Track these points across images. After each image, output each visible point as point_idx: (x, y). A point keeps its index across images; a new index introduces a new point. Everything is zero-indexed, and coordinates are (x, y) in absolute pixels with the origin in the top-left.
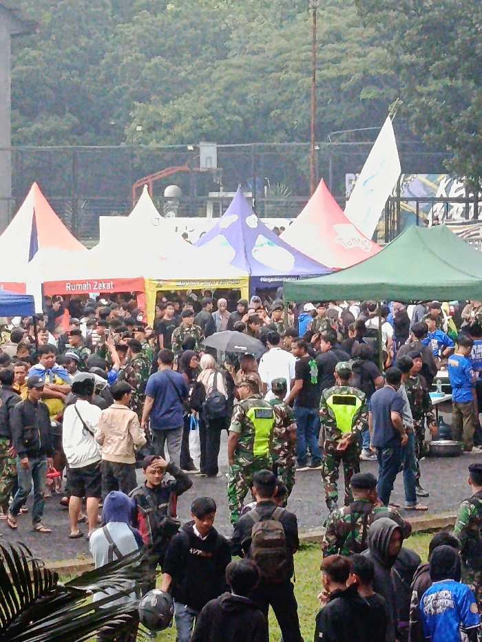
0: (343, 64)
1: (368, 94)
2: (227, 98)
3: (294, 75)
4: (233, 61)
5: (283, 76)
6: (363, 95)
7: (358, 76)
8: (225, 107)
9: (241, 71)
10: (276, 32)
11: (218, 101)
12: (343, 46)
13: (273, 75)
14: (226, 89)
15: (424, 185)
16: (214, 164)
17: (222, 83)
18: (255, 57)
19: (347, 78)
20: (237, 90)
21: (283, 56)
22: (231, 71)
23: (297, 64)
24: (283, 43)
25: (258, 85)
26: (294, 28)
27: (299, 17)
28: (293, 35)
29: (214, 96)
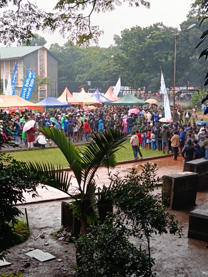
0: (110, 69)
1: (114, 74)
2: (91, 74)
3: (102, 71)
4: (93, 68)
5: (101, 71)
6: (113, 74)
7: (112, 71)
8: (91, 76)
9: (94, 70)
10: (99, 64)
11: (90, 74)
12: (110, 66)
13: (99, 71)
14: (91, 73)
15: (123, 88)
16: (90, 85)
17: (91, 72)
18: (96, 68)
19: (111, 71)
20: (93, 73)
21: (101, 68)
22: (92, 70)
23: (103, 69)
24: (100, 65)
25: (97, 72)
26: (102, 63)
27: (103, 61)
28: (102, 64)
29: (89, 74)
